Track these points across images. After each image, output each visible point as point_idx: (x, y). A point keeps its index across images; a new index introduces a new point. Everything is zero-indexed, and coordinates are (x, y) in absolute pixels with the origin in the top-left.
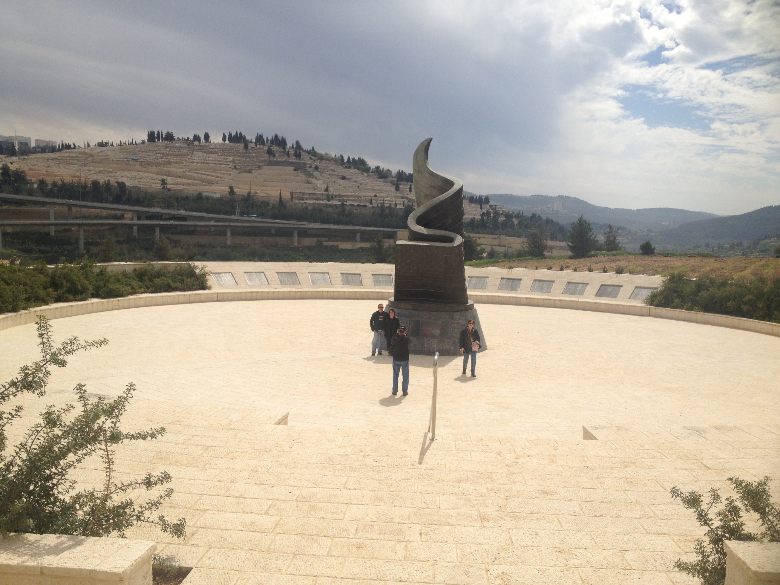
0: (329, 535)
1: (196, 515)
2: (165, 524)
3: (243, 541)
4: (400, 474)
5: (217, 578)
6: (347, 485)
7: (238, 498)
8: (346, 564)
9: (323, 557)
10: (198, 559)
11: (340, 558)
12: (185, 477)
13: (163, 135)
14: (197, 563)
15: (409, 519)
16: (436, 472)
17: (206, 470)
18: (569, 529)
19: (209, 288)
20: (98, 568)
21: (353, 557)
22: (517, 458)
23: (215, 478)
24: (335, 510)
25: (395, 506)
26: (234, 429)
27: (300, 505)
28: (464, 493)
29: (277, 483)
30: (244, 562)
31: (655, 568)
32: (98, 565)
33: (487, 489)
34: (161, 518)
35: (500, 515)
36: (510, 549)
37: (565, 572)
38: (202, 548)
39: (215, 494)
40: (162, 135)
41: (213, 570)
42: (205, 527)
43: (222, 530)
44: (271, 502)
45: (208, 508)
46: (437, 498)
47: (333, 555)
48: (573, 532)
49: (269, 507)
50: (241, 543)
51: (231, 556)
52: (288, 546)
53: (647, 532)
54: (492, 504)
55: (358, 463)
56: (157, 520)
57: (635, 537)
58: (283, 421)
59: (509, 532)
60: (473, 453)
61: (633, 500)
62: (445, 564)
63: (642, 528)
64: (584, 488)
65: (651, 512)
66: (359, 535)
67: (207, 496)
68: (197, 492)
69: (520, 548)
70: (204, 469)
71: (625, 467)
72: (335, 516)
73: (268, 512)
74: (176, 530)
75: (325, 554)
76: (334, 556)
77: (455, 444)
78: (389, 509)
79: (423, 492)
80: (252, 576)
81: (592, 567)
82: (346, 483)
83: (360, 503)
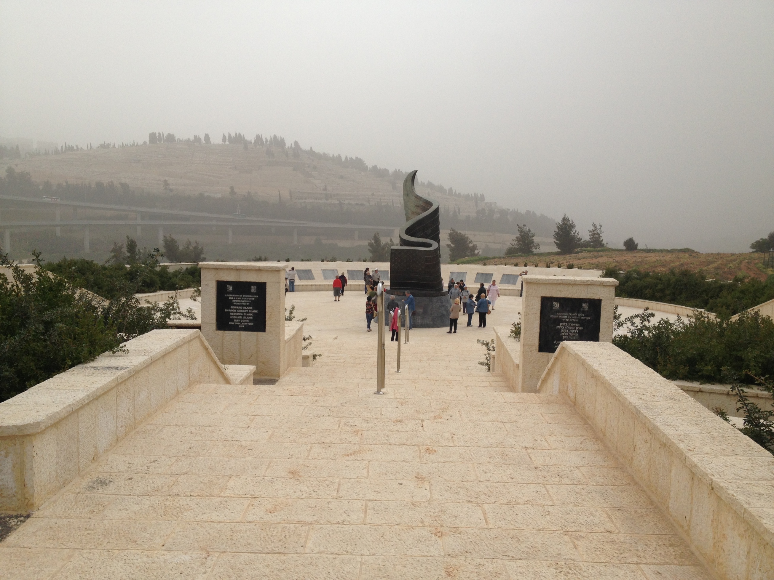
13: (165, 137)
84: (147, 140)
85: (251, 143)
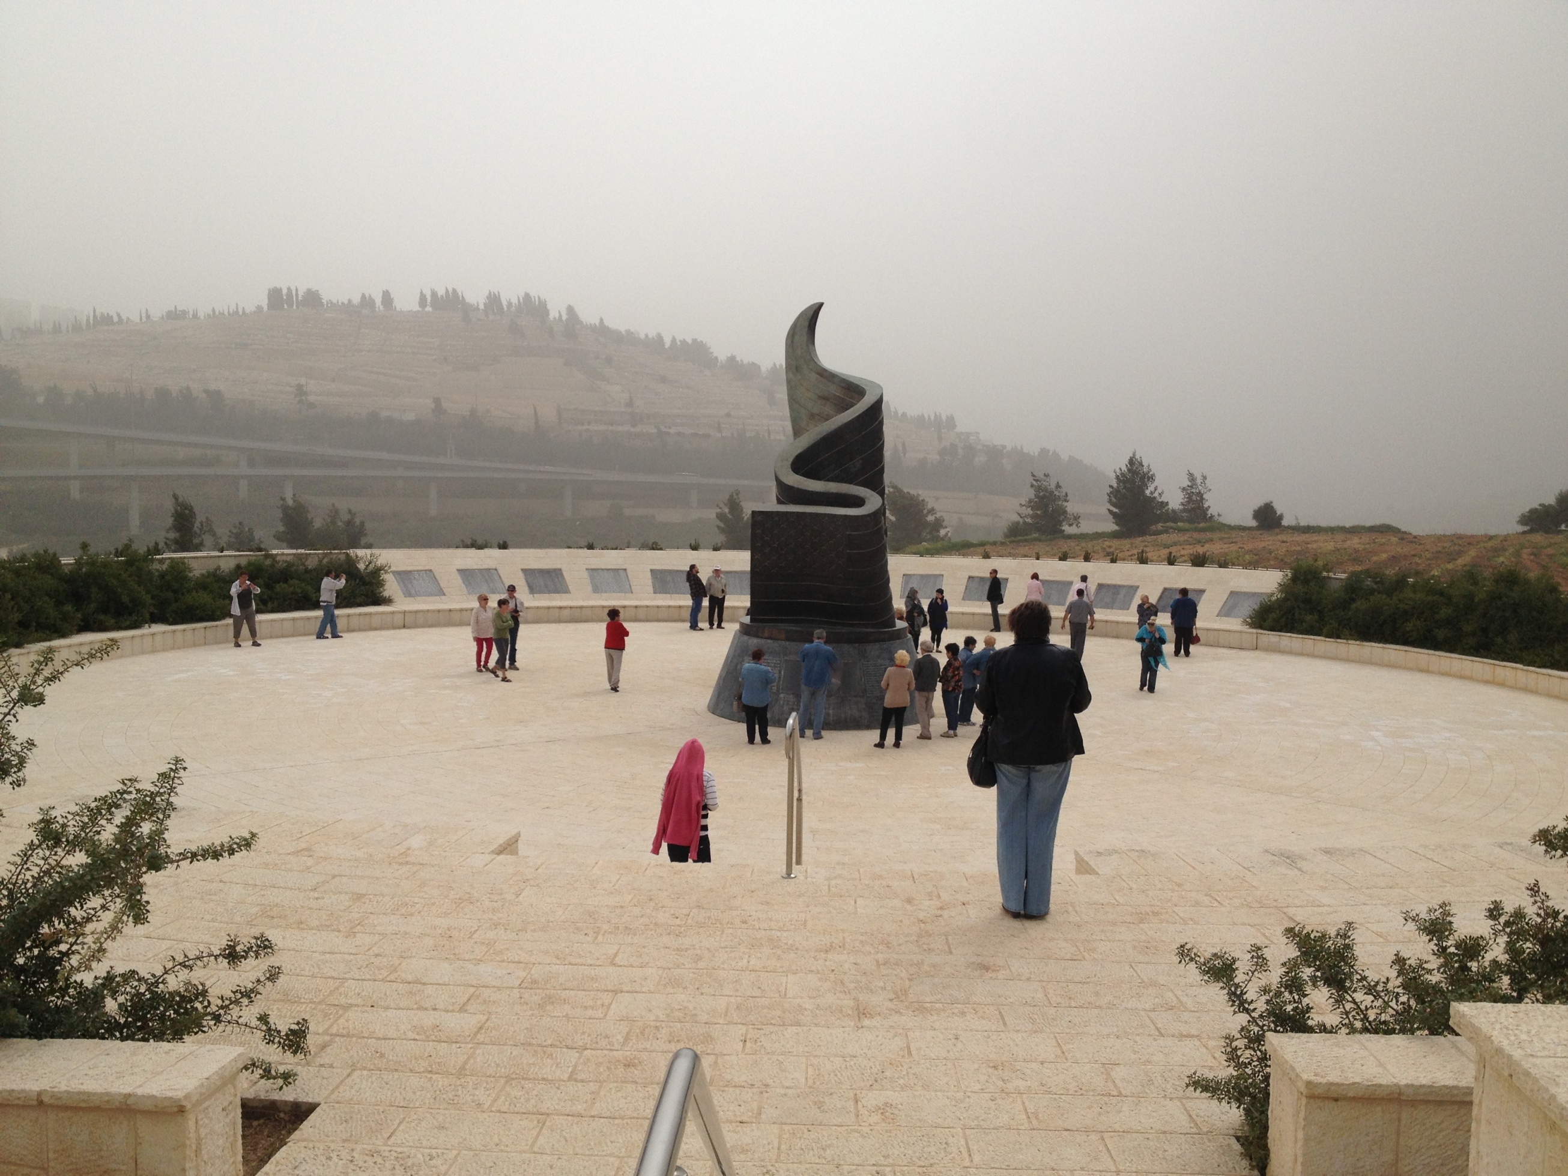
0: (575, 1045)
1: (331, 1014)
2: (269, 1029)
3: (416, 1058)
4: (718, 938)
5: (364, 1119)
6: (617, 959)
7: (411, 985)
8: (602, 1093)
9: (562, 1083)
10: (331, 1088)
11: (591, 1084)
12: (314, 949)
13: (300, 296)
14: (329, 1095)
15: (726, 1015)
16: (785, 934)
17: (355, 937)
18: (1017, 1028)
19: (388, 601)
20: (140, 1092)
21: (617, 1082)
22: (941, 908)
23: (369, 949)
24: (590, 1003)
25: (702, 994)
26: (413, 864)
27: (526, 996)
28: (833, 971)
29: (486, 957)
30: (414, 1093)
31: (1163, 1094)
32: (140, 1086)
33: (877, 962)
34: (263, 1018)
35: (894, 1007)
36: (903, 1064)
37: (999, 1101)
38: (339, 1070)
39: (368, 977)
40: (297, 295)
41: (356, 1106)
42: (348, 1036)
43: (378, 1039)
44: (472, 990)
45: (353, 1001)
46: (784, 980)
47: (579, 1078)
48: (1024, 1035)
49: (469, 1000)
50: (411, 1061)
51: (391, 1083)
52: (498, 1065)
53: (1161, 1033)
54: (884, 988)
55: (642, 920)
56: (254, 1022)
57: (1136, 1042)
58: (509, 847)
59: (906, 1035)
60: (860, 901)
61: (1145, 978)
62: (783, 1091)
63: (1152, 1026)
64: (1057, 959)
65: (1174, 999)
66: (631, 1044)
67: (353, 981)
68: (335, 975)
69: (923, 1061)
70: (351, 934)
71: (1141, 921)
72: (590, 1012)
73: (466, 1007)
74: (290, 1040)
75: (566, 1077)
76: (582, 1081)
77: (829, 886)
78: (691, 999)
79: (757, 968)
80: (428, 1115)
81: (1050, 1093)
82: (615, 955)
83: (638, 989)
84: (264, 303)
85: (478, 309)
